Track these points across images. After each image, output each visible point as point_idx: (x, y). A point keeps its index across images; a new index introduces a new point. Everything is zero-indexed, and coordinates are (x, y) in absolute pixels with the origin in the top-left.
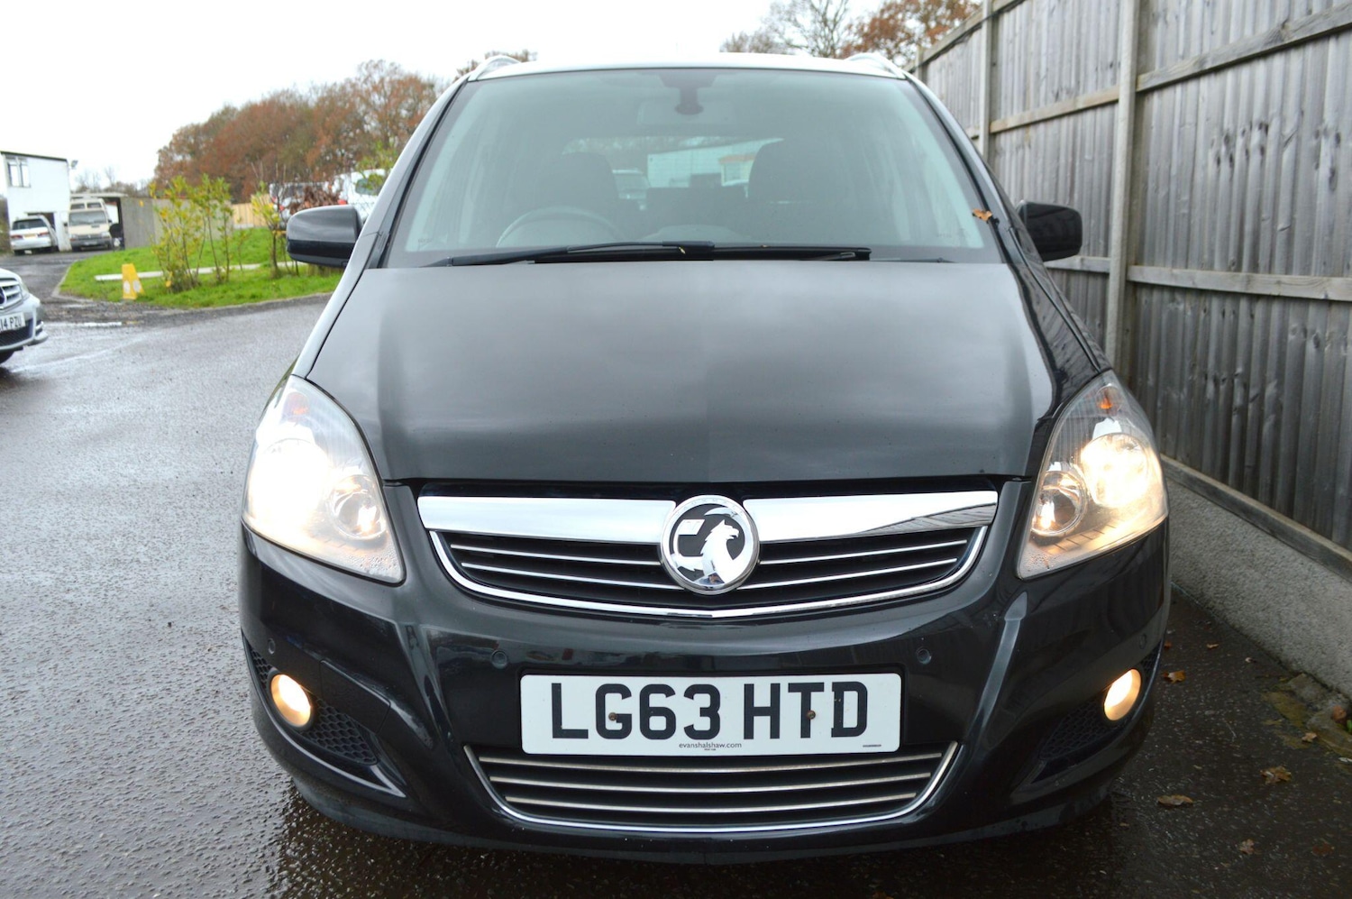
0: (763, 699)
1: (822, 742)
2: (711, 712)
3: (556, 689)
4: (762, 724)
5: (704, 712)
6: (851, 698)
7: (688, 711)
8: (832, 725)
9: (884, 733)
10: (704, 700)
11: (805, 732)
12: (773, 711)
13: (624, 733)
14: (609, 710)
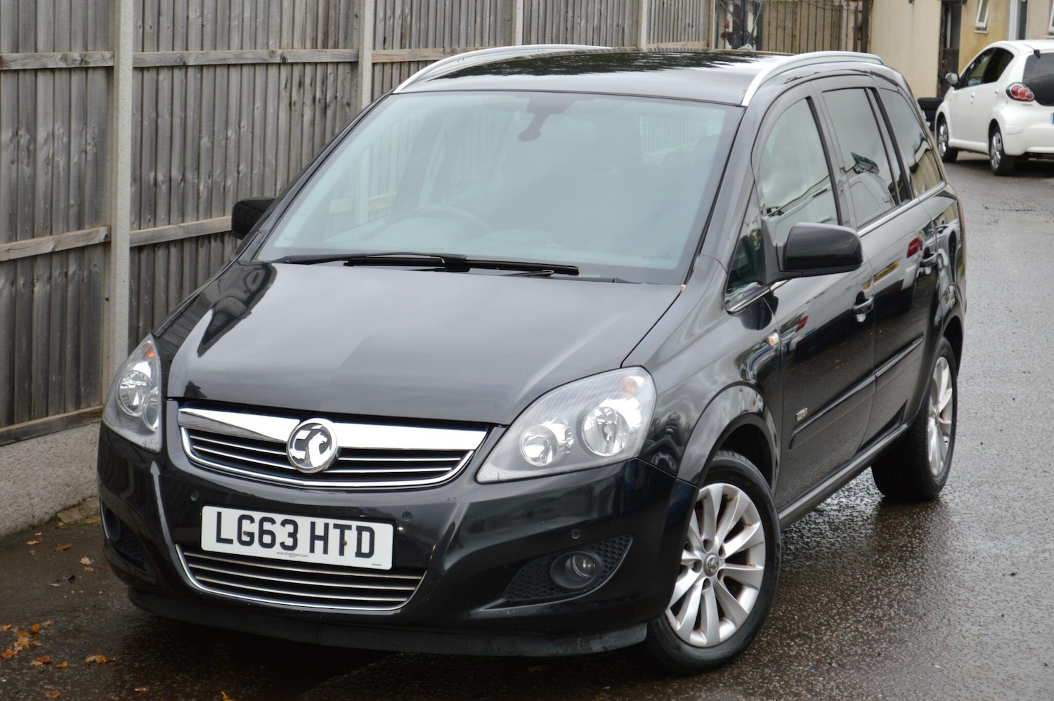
0: (319, 531)
1: (350, 559)
2: (293, 535)
3: (219, 514)
4: (319, 545)
5: (290, 535)
6: (366, 536)
7: (282, 534)
8: (355, 550)
9: (383, 559)
10: (290, 528)
11: (342, 553)
12: (325, 538)
13: (250, 543)
14: (244, 529)
